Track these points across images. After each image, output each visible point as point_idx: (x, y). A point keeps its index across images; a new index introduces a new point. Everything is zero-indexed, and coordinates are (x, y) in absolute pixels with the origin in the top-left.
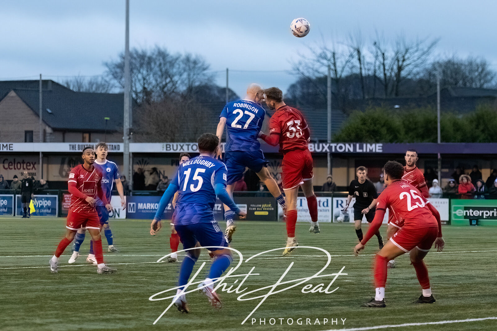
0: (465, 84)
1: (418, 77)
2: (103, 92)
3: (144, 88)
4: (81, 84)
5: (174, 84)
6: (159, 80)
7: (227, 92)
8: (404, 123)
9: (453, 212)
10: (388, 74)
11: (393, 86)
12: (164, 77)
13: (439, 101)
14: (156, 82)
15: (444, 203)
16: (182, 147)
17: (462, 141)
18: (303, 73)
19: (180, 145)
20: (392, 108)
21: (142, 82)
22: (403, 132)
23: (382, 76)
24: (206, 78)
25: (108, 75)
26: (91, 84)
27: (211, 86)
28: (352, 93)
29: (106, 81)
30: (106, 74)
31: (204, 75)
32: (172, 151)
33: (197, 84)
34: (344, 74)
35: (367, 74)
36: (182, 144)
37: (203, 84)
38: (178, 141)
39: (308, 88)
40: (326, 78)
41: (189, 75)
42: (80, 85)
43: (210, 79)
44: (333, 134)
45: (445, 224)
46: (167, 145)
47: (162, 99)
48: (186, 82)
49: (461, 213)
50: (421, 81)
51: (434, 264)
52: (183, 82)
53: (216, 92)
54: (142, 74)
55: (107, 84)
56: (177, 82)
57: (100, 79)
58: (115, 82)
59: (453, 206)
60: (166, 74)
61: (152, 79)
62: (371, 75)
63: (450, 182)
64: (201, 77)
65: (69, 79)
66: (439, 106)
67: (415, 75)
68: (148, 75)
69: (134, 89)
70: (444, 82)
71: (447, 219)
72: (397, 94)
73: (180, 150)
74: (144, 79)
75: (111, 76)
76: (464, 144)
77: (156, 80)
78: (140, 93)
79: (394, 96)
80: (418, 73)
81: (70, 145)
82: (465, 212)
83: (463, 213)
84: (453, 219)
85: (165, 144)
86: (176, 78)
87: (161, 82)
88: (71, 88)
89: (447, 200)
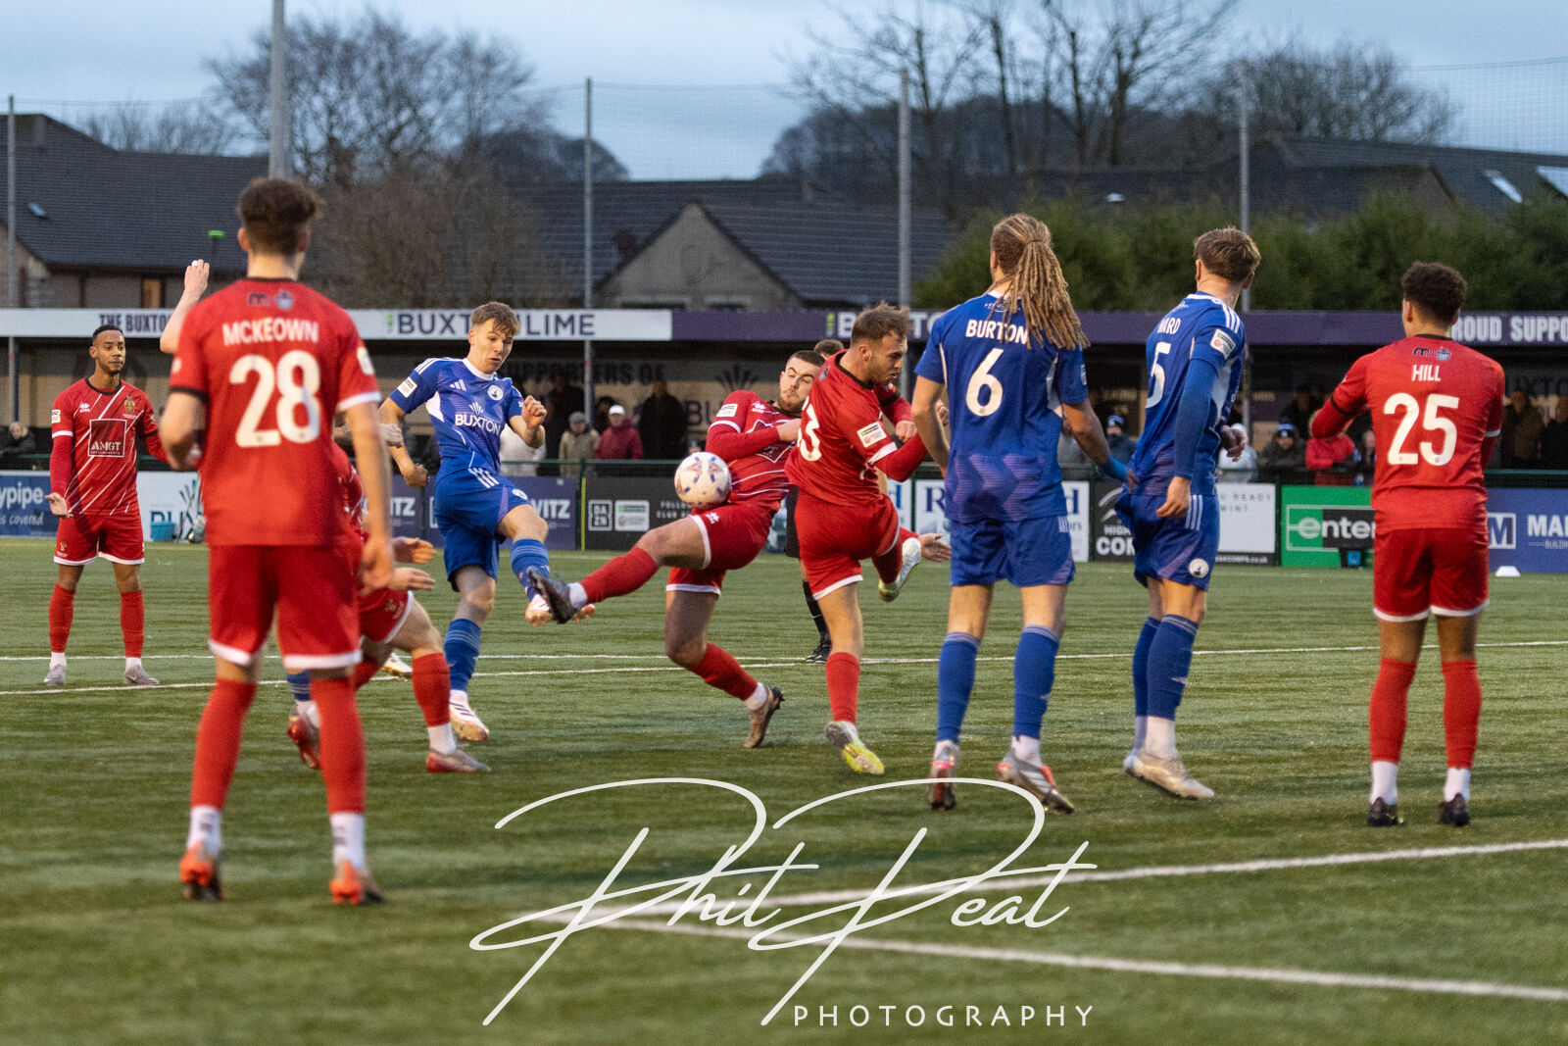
0: (1326, 129)
1: (1180, 106)
2: (205, 151)
3: (332, 140)
4: (136, 126)
5: (424, 126)
6: (377, 115)
7: (588, 150)
8: (1136, 250)
9: (1289, 528)
10: (1088, 98)
11: (1103, 134)
12: (393, 104)
13: (1244, 181)
14: (369, 121)
15: (1260, 497)
16: (448, 323)
17: (1318, 305)
18: (822, 95)
19: (443, 317)
20: (1100, 201)
21: (324, 119)
22: (1132, 277)
23: (1067, 102)
24: (524, 108)
25: (218, 100)
26: (166, 126)
27: (537, 133)
28: (975, 156)
29: (212, 118)
30: (212, 95)
31: (516, 99)
32: (417, 335)
33: (495, 127)
34: (952, 97)
35: (1022, 98)
36: (448, 313)
37: (515, 126)
38: (434, 304)
39: (838, 140)
40: (894, 108)
41: (470, 98)
42: (132, 132)
43: (536, 112)
44: (916, 284)
45: (1263, 565)
46: (401, 316)
47: (385, 173)
48: (461, 120)
49: (1312, 528)
50: (1190, 116)
51: (1229, 686)
52: (450, 123)
53: (552, 154)
54: (325, 95)
55: (215, 127)
56: (431, 121)
57: (193, 112)
58: (240, 120)
59: (1288, 508)
60: (399, 97)
61: (354, 112)
62: (1036, 100)
63: (1278, 434)
64: (507, 106)
65: (99, 111)
66: (1244, 195)
67: (1172, 100)
68: (344, 98)
69: (300, 143)
70: (1261, 124)
71: (1270, 548)
72: (1114, 160)
73: (442, 331)
74: (331, 111)
75: (228, 103)
76: (1322, 314)
77: (368, 116)
78: (318, 154)
79: (1104, 166)
80: (1181, 95)
81: (102, 317)
82: (1325, 525)
83: (1319, 528)
84: (1288, 547)
85: (395, 313)
86: (429, 109)
87: (384, 123)
88: (105, 139)
89: (1269, 490)
